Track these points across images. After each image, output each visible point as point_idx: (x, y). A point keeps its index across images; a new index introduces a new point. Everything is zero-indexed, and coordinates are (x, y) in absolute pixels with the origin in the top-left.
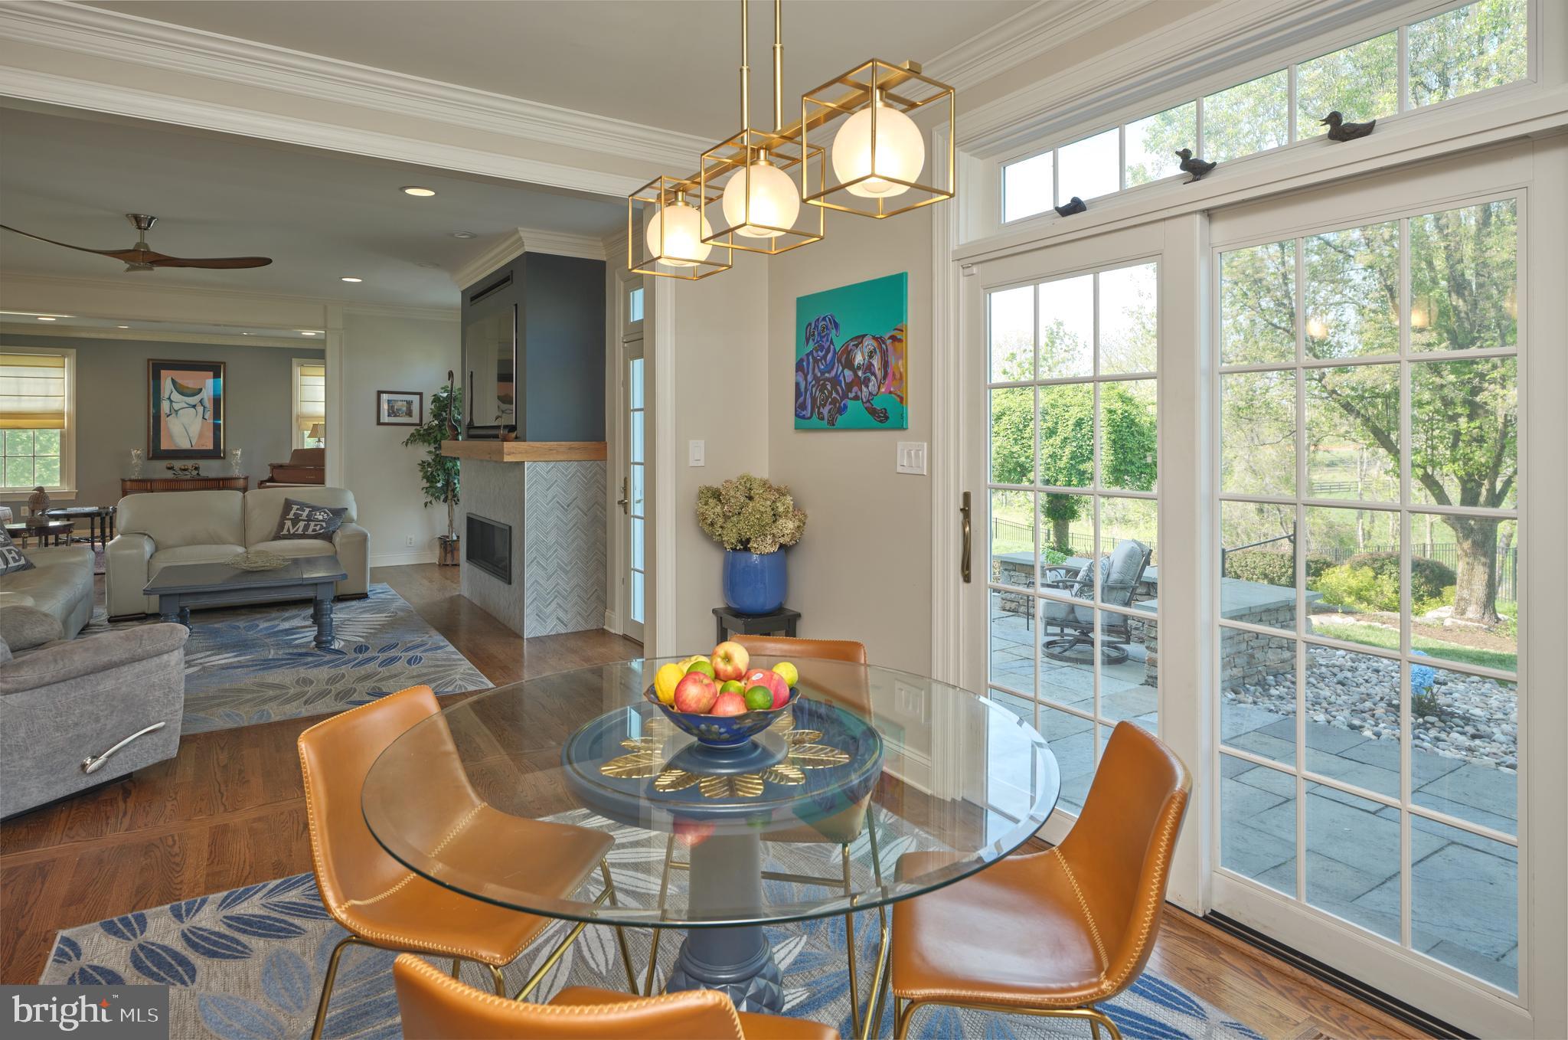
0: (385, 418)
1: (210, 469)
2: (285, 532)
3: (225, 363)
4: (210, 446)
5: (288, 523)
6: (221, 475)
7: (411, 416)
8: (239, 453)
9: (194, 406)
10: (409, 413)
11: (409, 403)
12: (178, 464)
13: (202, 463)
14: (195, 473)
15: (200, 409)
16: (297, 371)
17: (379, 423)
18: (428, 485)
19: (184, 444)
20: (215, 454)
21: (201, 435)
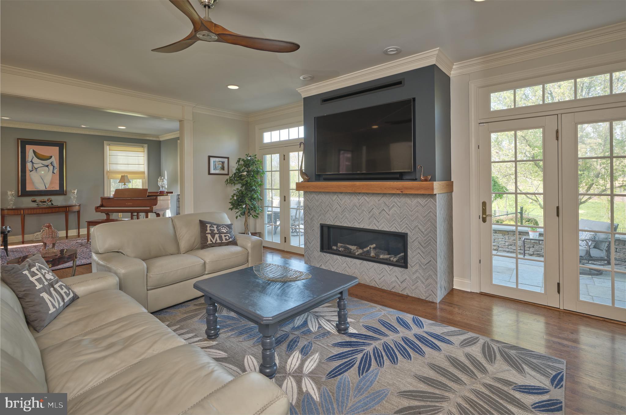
0: (212, 171)
1: (58, 201)
2: (209, 242)
3: (66, 142)
4: (57, 188)
5: (209, 236)
6: (64, 204)
7: (224, 170)
8: (76, 191)
9: (47, 166)
10: (223, 168)
11: (223, 163)
12: (38, 199)
13: (53, 198)
14: (50, 203)
15: (51, 168)
16: (107, 148)
17: (209, 174)
18: (232, 207)
19: (42, 188)
20: (61, 192)
21: (51, 183)
